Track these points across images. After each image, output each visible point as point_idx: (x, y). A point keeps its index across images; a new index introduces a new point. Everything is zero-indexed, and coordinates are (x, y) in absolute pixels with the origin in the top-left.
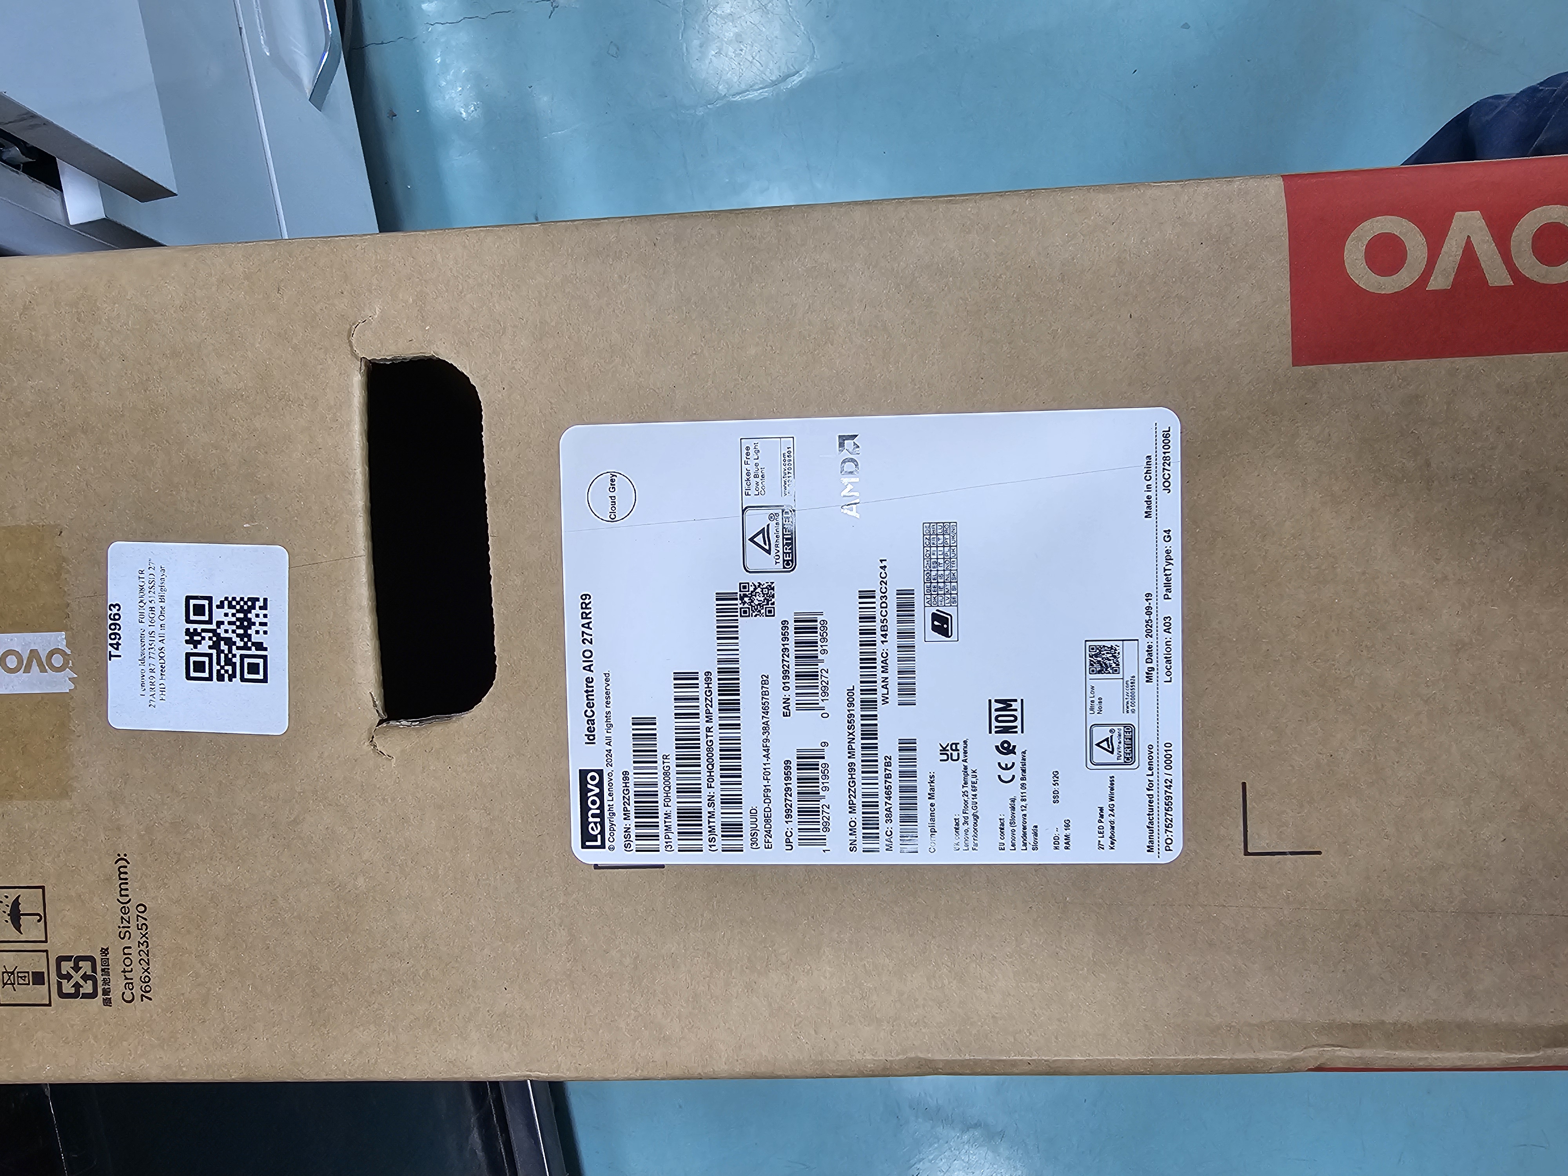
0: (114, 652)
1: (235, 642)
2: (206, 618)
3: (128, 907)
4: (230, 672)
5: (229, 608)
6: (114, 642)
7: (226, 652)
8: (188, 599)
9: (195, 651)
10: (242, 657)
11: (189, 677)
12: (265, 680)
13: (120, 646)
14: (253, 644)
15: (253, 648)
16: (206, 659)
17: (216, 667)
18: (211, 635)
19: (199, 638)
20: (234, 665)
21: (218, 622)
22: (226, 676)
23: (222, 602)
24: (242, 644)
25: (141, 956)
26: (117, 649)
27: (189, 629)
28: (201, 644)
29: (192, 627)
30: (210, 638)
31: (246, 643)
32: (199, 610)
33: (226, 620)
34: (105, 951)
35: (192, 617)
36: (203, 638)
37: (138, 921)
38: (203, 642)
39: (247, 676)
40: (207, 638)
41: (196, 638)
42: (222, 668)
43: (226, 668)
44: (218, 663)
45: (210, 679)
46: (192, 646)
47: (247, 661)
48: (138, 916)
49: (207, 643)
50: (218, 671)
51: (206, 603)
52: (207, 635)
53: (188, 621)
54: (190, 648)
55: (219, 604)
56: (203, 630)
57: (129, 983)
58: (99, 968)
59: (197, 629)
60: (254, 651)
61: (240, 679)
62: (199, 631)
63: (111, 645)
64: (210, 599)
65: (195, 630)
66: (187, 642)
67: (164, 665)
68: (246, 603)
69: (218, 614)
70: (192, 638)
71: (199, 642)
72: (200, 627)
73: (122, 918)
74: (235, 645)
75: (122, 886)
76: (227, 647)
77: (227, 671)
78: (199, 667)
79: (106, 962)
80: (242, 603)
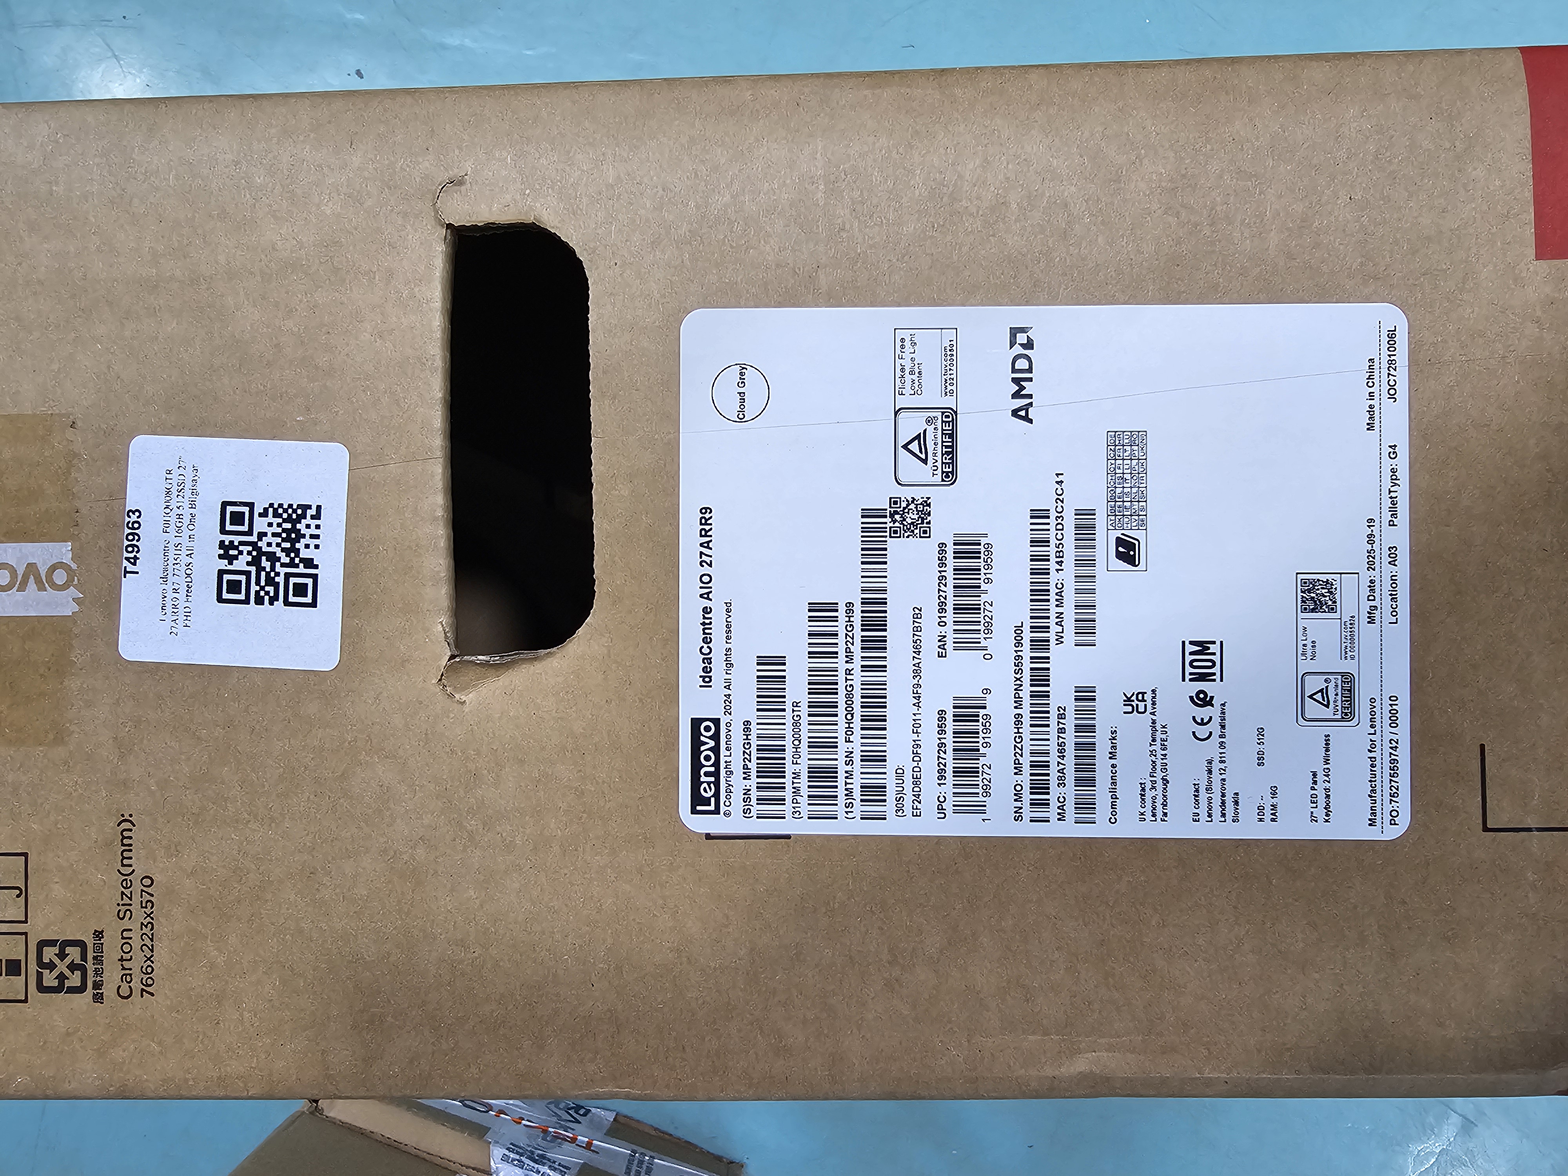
0: (130, 568)
1: (280, 558)
2: (245, 528)
3: (130, 880)
4: (272, 594)
5: (273, 517)
6: (132, 555)
7: (268, 569)
8: (225, 504)
9: (230, 567)
10: (288, 576)
11: (220, 599)
12: (314, 604)
13: (138, 561)
14: (302, 560)
15: (301, 565)
16: (243, 578)
17: (254, 588)
18: (250, 548)
19: (236, 552)
20: (276, 586)
21: (259, 533)
22: (267, 598)
23: (266, 510)
24: (287, 560)
25: (143, 940)
26: (134, 564)
27: (224, 541)
28: (237, 559)
29: (227, 539)
30: (249, 553)
31: (292, 560)
32: (237, 518)
33: (270, 531)
34: (99, 934)
35: (229, 527)
36: (241, 553)
37: (142, 897)
38: (240, 556)
39: (292, 599)
40: (245, 553)
41: (232, 552)
42: (262, 588)
43: (267, 589)
44: (258, 583)
45: (247, 601)
46: (226, 561)
47: (293, 580)
48: (142, 891)
49: (245, 558)
50: (257, 593)
51: (246, 510)
52: (245, 549)
53: (223, 531)
54: (223, 564)
55: (262, 511)
56: (242, 543)
57: (126, 975)
58: (90, 955)
59: (233, 541)
60: (301, 569)
61: (284, 602)
62: (236, 543)
63: (127, 559)
64: (251, 505)
65: (231, 542)
66: (221, 557)
67: (190, 584)
68: (295, 511)
69: (260, 524)
70: (227, 552)
71: (236, 557)
72: (237, 539)
73: (123, 893)
74: (279, 561)
75: (125, 854)
76: (269, 563)
77: (267, 593)
78: (234, 587)
79: (98, 948)
80: (290, 511)
